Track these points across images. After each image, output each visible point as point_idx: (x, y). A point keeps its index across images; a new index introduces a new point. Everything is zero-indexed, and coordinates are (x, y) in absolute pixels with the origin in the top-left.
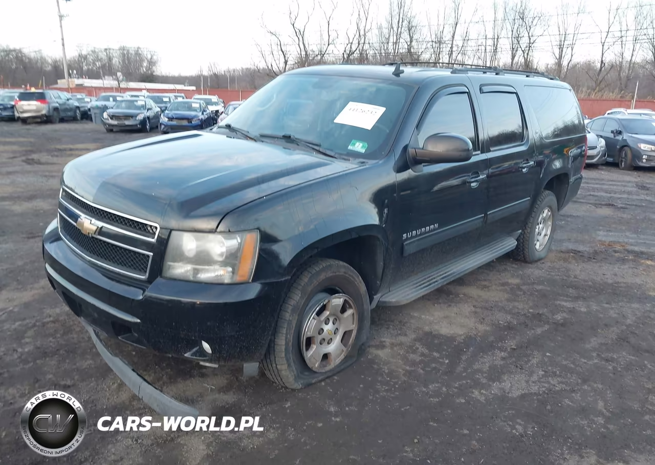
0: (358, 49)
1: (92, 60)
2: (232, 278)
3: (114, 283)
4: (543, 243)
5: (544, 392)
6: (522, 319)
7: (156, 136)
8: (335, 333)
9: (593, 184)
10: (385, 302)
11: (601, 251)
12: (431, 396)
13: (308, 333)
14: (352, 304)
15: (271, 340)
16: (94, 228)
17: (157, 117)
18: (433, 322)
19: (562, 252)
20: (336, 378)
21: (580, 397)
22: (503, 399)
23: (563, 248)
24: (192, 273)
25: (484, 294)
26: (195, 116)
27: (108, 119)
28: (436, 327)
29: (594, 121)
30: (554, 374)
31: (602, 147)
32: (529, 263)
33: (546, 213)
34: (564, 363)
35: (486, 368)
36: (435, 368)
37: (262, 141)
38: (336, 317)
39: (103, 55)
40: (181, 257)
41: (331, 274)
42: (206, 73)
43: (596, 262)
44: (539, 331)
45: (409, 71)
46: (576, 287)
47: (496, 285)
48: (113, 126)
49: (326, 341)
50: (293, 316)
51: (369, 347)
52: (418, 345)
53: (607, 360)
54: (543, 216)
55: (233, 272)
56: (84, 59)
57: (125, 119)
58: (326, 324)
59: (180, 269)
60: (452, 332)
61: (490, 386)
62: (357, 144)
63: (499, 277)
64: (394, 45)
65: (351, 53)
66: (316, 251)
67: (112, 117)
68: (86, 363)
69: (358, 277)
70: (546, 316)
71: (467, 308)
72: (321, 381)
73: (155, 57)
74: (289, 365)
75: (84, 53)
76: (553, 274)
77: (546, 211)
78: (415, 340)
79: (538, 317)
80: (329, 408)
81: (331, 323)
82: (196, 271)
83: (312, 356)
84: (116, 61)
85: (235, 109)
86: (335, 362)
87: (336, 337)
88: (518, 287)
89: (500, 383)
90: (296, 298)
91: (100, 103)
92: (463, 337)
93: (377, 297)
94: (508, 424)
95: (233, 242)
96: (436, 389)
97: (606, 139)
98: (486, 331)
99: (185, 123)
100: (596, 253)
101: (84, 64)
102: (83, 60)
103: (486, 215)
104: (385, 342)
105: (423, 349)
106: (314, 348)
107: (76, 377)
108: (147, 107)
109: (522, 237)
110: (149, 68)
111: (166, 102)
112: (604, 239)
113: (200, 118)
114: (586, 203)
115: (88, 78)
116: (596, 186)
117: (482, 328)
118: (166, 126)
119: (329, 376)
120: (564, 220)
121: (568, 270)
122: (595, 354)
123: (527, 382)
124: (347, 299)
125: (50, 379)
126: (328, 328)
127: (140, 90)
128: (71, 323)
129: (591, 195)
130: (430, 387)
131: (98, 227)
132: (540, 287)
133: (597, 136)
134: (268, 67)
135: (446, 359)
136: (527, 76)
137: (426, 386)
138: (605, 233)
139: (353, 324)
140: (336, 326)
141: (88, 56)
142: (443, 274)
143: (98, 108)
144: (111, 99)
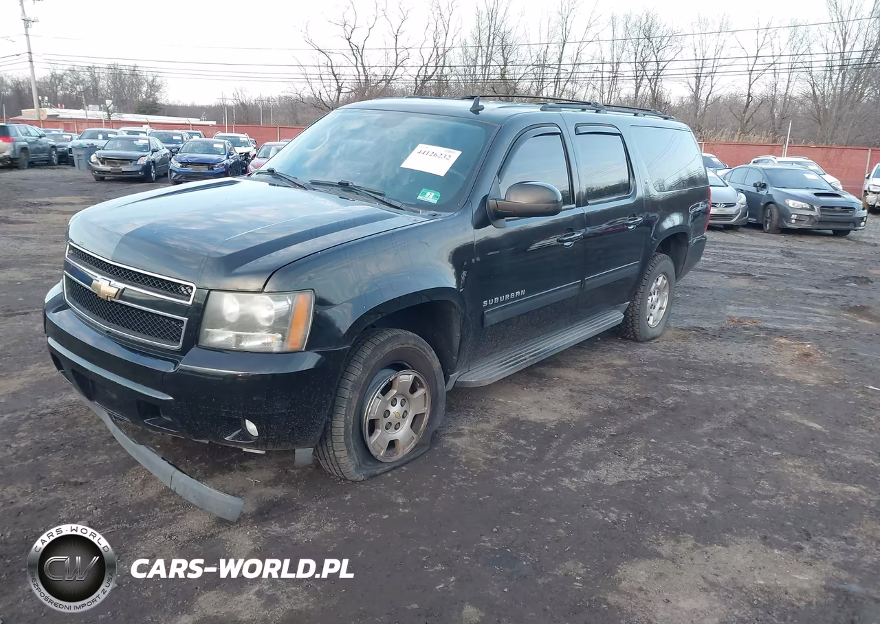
0: (435, 74)
1: (70, 82)
2: (282, 346)
3: (138, 356)
4: (657, 319)
5: (644, 479)
6: (626, 403)
7: (165, 186)
8: (403, 417)
9: (730, 250)
10: (463, 383)
11: (728, 329)
12: (515, 485)
13: (372, 415)
14: (423, 382)
15: (327, 422)
16: (114, 291)
17: (165, 161)
18: (521, 407)
19: (682, 329)
20: (404, 468)
21: (684, 483)
22: (597, 487)
23: (684, 326)
24: (234, 340)
25: (583, 377)
26: (219, 161)
27: (97, 164)
28: (524, 413)
29: (733, 171)
30: (658, 461)
31: (742, 204)
32: (640, 342)
33: (661, 280)
34: (671, 449)
35: (579, 455)
36: (520, 456)
37: (314, 190)
38: (404, 398)
39: (86, 76)
40: (221, 323)
41: (399, 346)
42: (230, 103)
43: (721, 341)
44: (645, 416)
45: (491, 108)
46: (694, 370)
47: (598, 366)
48: (104, 172)
49: (393, 426)
50: (353, 393)
51: (444, 435)
52: (501, 432)
53: (718, 446)
54: (657, 285)
55: (283, 340)
56: (60, 82)
57: (121, 164)
58: (393, 405)
59: (219, 337)
60: (542, 418)
61: (582, 473)
62: (428, 194)
63: (603, 357)
64: (482, 69)
65: (427, 79)
66: (380, 316)
67: (104, 160)
68: (100, 459)
69: (431, 352)
70: (655, 400)
71: (561, 392)
72: (387, 472)
73: (158, 80)
74: (349, 452)
75: (59, 72)
76: (669, 354)
77: (661, 279)
78: (500, 427)
79: (645, 402)
80: (396, 499)
81: (398, 404)
82: (239, 339)
83: (376, 441)
84: (103, 84)
85: (278, 151)
86: (402, 452)
87: (405, 421)
88: (625, 369)
89: (594, 470)
90: (357, 373)
91: (85, 142)
92: (554, 423)
93: (454, 377)
94: (600, 513)
95: (283, 305)
96: (521, 477)
97: (747, 194)
98: (581, 416)
99: (204, 169)
100: (722, 330)
101: (59, 87)
102: (57, 82)
103: (583, 281)
104: (463, 429)
105: (507, 437)
106: (378, 432)
107: (89, 474)
108: (152, 148)
109: (631, 309)
110: (149, 95)
111: (176, 142)
112: (734, 314)
113: (225, 162)
114: (717, 272)
115: (65, 108)
116: (733, 252)
117: (577, 413)
118: (178, 173)
119: (396, 467)
120: (689, 293)
121: (686, 350)
122: (705, 440)
123: (626, 469)
124: (417, 376)
125: (56, 476)
126: (395, 410)
127: (141, 124)
128: (76, 415)
129: (725, 263)
130: (514, 475)
131: (119, 289)
132: (651, 369)
133: (737, 190)
134: (315, 95)
135: (534, 446)
136: (635, 115)
137: (509, 475)
138: (736, 308)
139: (425, 406)
140: (404, 408)
141: (65, 77)
142: (533, 352)
143: (82, 148)
144: (100, 136)
